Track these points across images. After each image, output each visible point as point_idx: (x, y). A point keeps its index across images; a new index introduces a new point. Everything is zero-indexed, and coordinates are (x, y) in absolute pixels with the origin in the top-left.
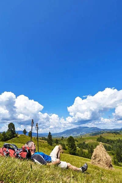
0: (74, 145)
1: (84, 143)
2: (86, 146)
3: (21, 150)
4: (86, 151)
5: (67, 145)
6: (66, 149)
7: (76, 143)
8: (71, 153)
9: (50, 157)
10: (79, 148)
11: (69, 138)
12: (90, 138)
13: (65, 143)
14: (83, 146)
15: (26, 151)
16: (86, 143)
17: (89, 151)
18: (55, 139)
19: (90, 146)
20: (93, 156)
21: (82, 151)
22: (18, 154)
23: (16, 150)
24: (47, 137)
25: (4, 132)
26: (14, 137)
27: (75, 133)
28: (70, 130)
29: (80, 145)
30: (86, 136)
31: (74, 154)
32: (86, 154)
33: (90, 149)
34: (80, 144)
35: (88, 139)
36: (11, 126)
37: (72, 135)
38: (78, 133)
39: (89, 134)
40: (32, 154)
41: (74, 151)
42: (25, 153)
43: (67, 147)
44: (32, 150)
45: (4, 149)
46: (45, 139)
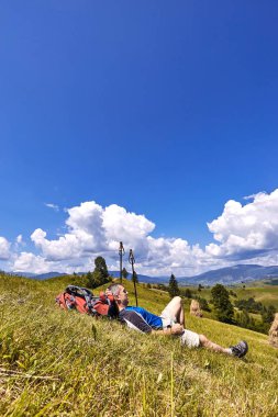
0: (228, 302)
1: (251, 300)
2: (258, 308)
3: (98, 301)
4: (258, 317)
5: (211, 302)
6: (209, 311)
7: (232, 298)
8: (220, 320)
9: (160, 319)
10: (241, 309)
11: (214, 288)
12: (267, 290)
13: (208, 298)
14: (250, 305)
15: (107, 303)
16: (256, 300)
17: (264, 318)
18: (185, 289)
19: (267, 308)
20: (272, 328)
21: (247, 316)
22: (91, 307)
23: (87, 298)
24: (167, 285)
25: (89, 273)
26: (106, 282)
27: (229, 278)
28: (217, 271)
29: (241, 304)
30: (255, 285)
31: (229, 321)
32: (256, 323)
33: (266, 314)
34: (242, 302)
35: (261, 291)
36: (100, 262)
37: (221, 282)
38: (235, 279)
39: (264, 281)
40: (121, 309)
41: (228, 314)
42: (107, 307)
43: (211, 306)
44: (119, 302)
45: (67, 295)
46: (165, 289)
